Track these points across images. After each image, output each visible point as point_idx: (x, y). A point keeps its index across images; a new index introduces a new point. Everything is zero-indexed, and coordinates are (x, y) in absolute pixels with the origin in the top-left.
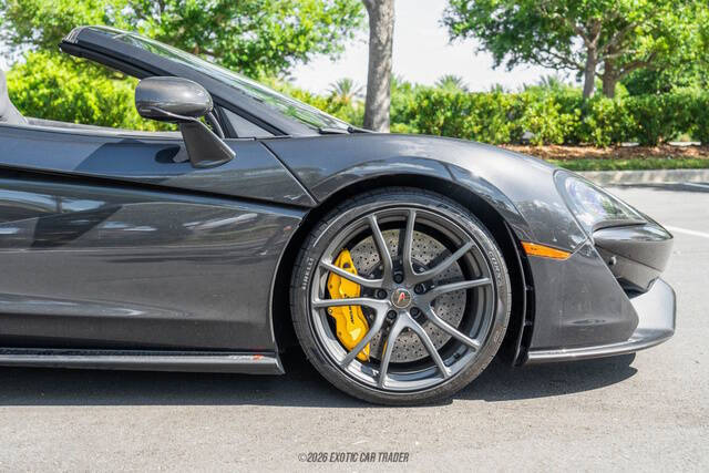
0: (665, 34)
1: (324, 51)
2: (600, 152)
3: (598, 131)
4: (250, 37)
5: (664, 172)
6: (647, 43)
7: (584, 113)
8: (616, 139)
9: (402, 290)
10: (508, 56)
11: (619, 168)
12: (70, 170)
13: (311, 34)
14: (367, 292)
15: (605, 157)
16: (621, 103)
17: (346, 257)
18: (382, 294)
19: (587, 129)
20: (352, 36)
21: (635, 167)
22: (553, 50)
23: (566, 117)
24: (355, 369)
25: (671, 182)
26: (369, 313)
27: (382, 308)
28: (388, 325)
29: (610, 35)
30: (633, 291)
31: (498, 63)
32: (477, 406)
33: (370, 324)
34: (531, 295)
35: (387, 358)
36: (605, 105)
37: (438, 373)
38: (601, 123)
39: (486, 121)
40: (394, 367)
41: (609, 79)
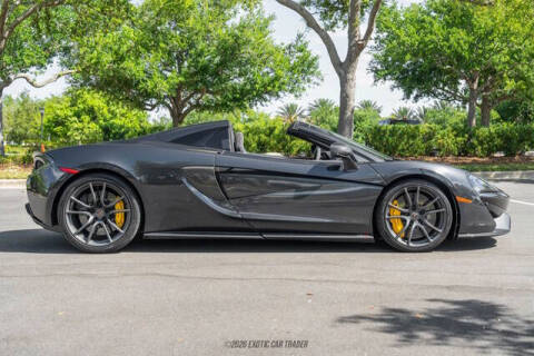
0: (523, 78)
1: (291, 91)
2: (481, 160)
3: (480, 148)
4: (239, 81)
5: (520, 172)
6: (510, 85)
7: (471, 136)
8: (489, 152)
9: (415, 214)
10: (415, 93)
11: (493, 170)
12: (305, 173)
13: (282, 80)
14: (403, 213)
15: (483, 163)
16: (492, 130)
17: (396, 202)
18: (408, 214)
19: (473, 147)
20: (309, 81)
21: (502, 170)
22: (446, 88)
23: (459, 139)
24: (400, 240)
25: (525, 178)
26: (404, 221)
27: (408, 219)
28: (410, 225)
29: (486, 78)
30: (495, 216)
31: (408, 97)
32: (442, 254)
33: (404, 225)
34: (459, 215)
35: (411, 236)
36: (484, 131)
37: (428, 241)
38: (481, 143)
39: (411, 142)
40: (412, 240)
41: (485, 107)
